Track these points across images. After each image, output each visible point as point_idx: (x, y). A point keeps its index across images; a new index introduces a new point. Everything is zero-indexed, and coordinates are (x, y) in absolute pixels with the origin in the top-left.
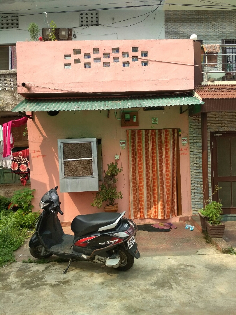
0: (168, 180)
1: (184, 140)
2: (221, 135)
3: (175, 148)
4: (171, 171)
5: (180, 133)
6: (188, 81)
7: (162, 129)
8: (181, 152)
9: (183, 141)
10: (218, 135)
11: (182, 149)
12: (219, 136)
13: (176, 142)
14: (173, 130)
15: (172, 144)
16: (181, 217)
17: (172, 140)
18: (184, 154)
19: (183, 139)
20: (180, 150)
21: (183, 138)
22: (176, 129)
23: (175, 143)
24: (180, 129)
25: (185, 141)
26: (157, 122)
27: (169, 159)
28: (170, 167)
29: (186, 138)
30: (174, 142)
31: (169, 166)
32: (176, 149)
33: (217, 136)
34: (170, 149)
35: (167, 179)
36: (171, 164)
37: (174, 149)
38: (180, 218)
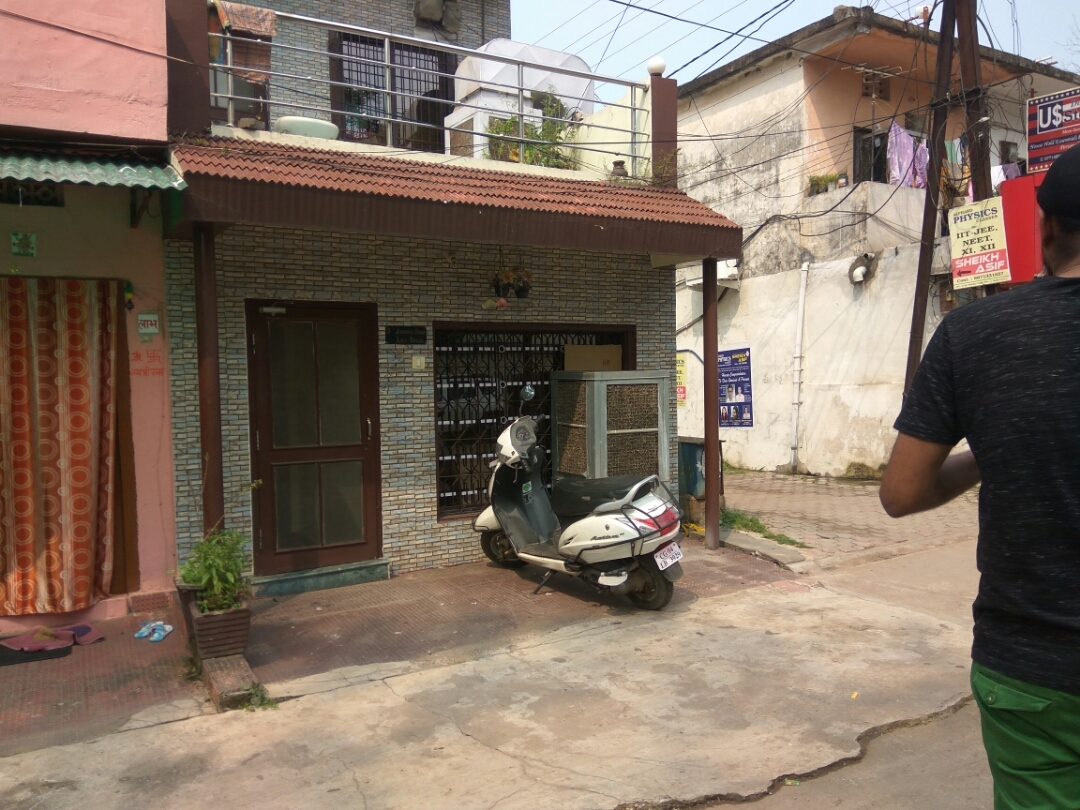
0: (80, 468)
1: (145, 323)
2: (283, 310)
3: (109, 349)
4: (93, 435)
5: (129, 296)
6: (144, 107)
7: (53, 279)
8: (134, 365)
9: (144, 328)
10: (273, 310)
11: (138, 356)
12: (278, 315)
13: (112, 329)
14: (103, 285)
15: (96, 334)
16: (134, 598)
17: (97, 321)
18: (145, 372)
19: (142, 317)
20: (131, 357)
21: (143, 314)
22: (112, 279)
23: (107, 332)
24: (129, 284)
25: (152, 325)
26: (34, 252)
27: (83, 389)
28: (90, 420)
29: (153, 317)
30: (104, 327)
31: (83, 415)
32: (112, 354)
33: (269, 314)
34: (88, 354)
35: (74, 463)
36: (93, 407)
37: (103, 354)
38: (131, 601)
